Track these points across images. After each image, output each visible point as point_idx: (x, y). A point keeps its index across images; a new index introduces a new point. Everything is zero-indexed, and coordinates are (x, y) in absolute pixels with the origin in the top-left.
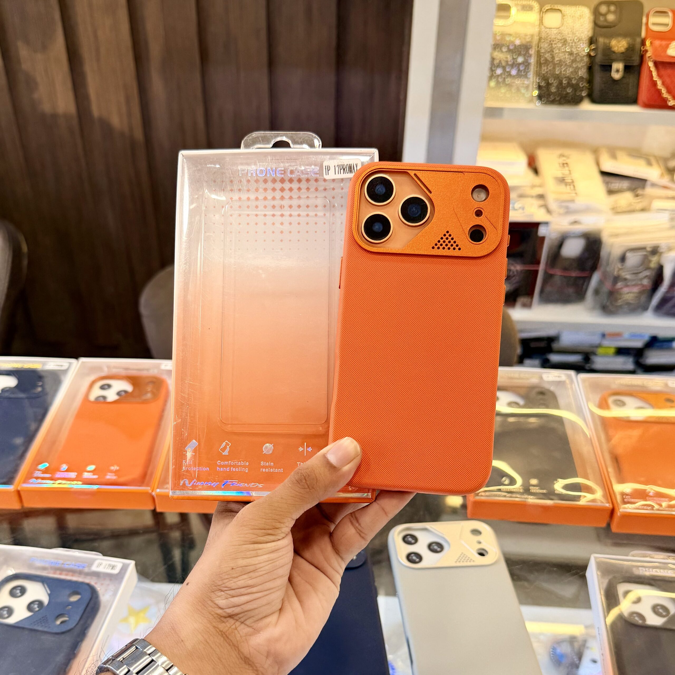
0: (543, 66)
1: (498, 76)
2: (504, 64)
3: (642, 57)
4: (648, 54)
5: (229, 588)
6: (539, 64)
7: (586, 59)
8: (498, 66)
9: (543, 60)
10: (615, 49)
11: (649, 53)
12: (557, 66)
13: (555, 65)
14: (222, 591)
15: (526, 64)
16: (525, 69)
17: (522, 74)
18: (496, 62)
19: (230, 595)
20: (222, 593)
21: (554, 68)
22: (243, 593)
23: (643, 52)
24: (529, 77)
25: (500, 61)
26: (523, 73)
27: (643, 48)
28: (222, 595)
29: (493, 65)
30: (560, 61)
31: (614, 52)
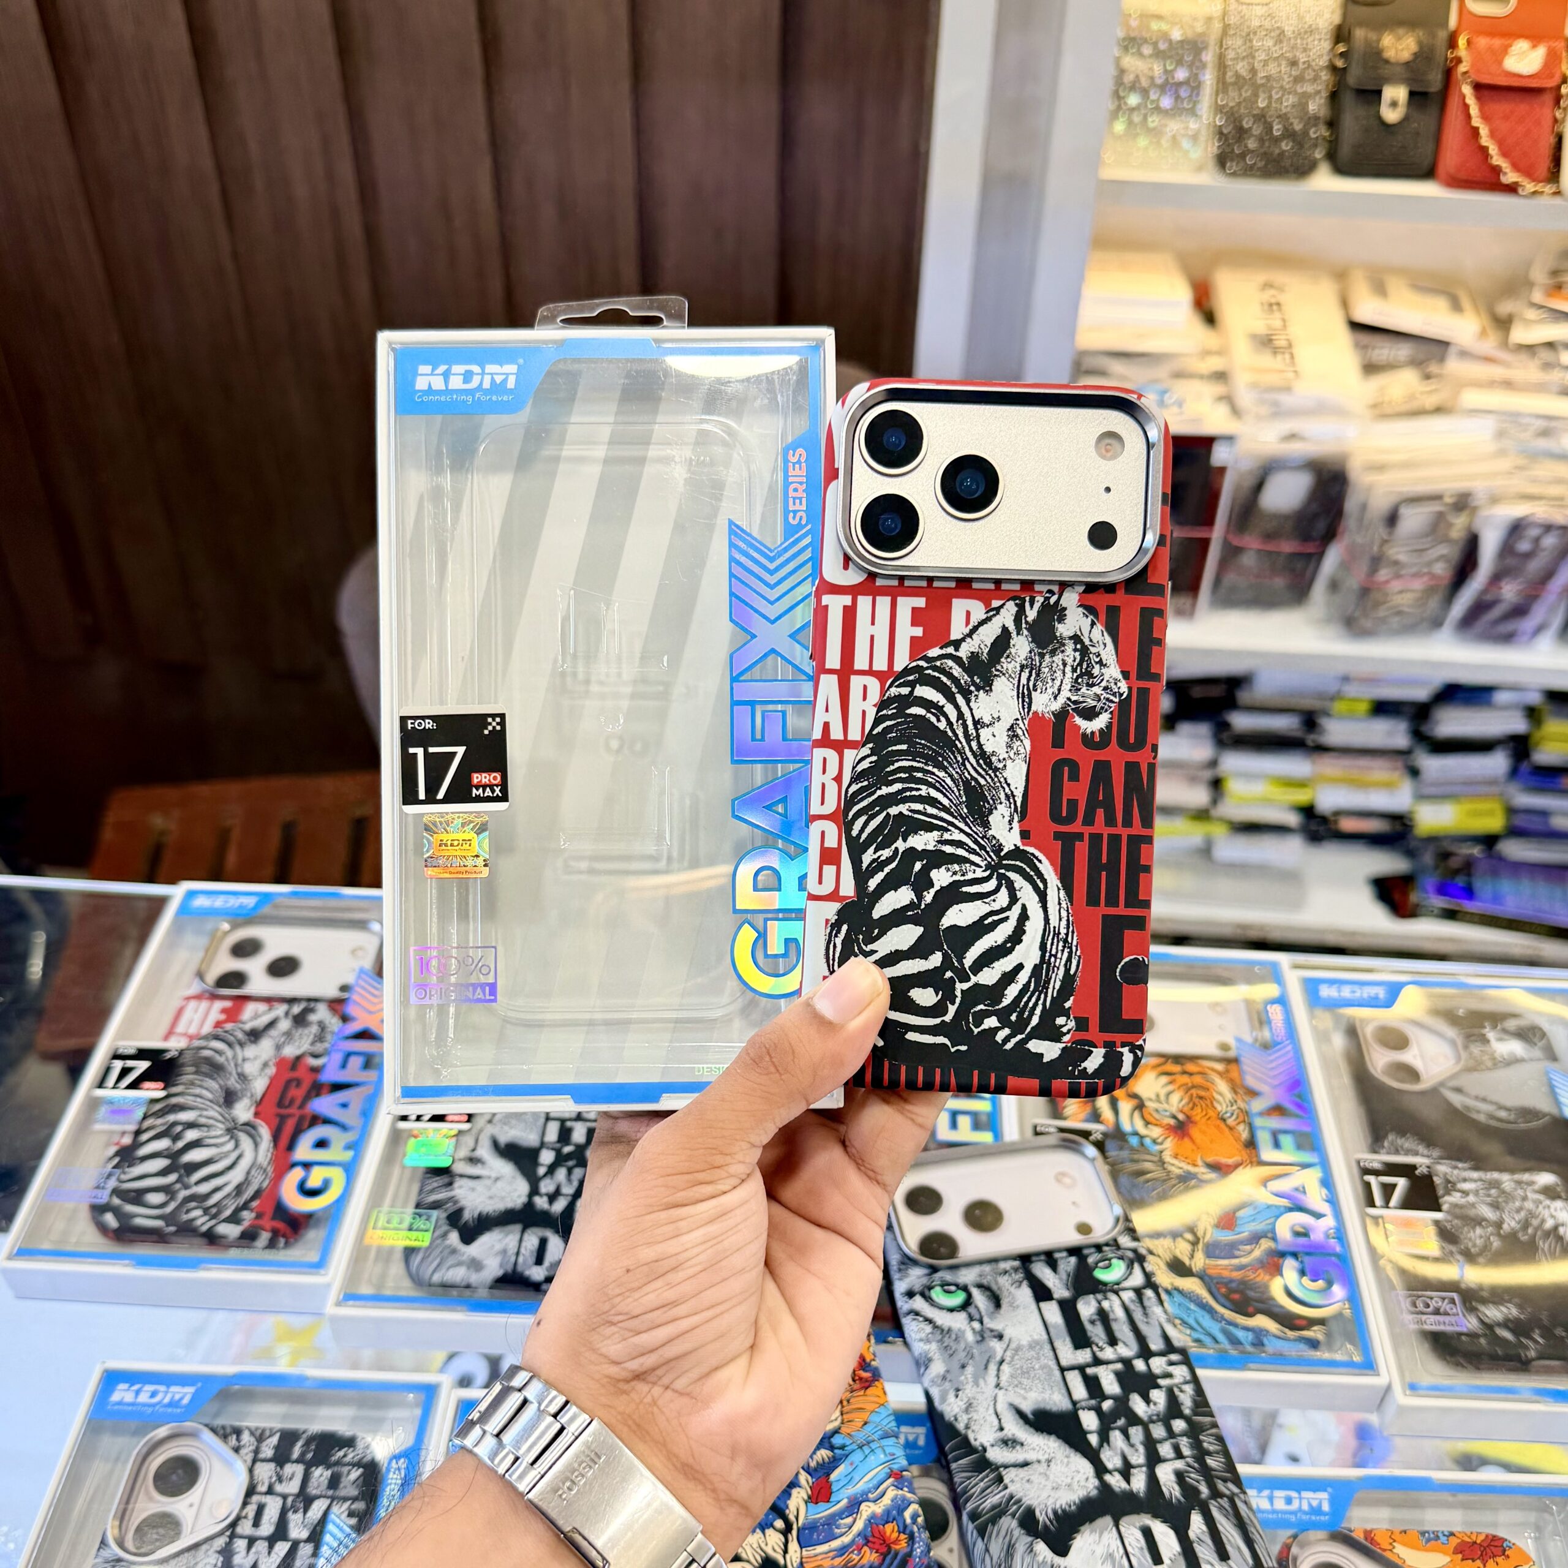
0: (1230, 88)
1: (1132, 110)
2: (1144, 83)
3: (1448, 74)
4: (1462, 68)
5: (626, 1314)
6: (1222, 85)
7: (1325, 76)
8: (1133, 87)
9: (1231, 77)
10: (1390, 54)
11: (1464, 64)
12: (1261, 90)
13: (1256, 89)
14: (613, 1324)
15: (1194, 85)
16: (1190, 96)
17: (1185, 107)
18: (1128, 78)
19: (631, 1331)
20: (614, 1329)
21: (1256, 95)
22: (658, 1322)
23: (1451, 61)
24: (1199, 113)
25: (1137, 76)
26: (1185, 105)
27: (1452, 53)
28: (614, 1334)
29: (1121, 85)
30: (1268, 78)
31: (1387, 62)
